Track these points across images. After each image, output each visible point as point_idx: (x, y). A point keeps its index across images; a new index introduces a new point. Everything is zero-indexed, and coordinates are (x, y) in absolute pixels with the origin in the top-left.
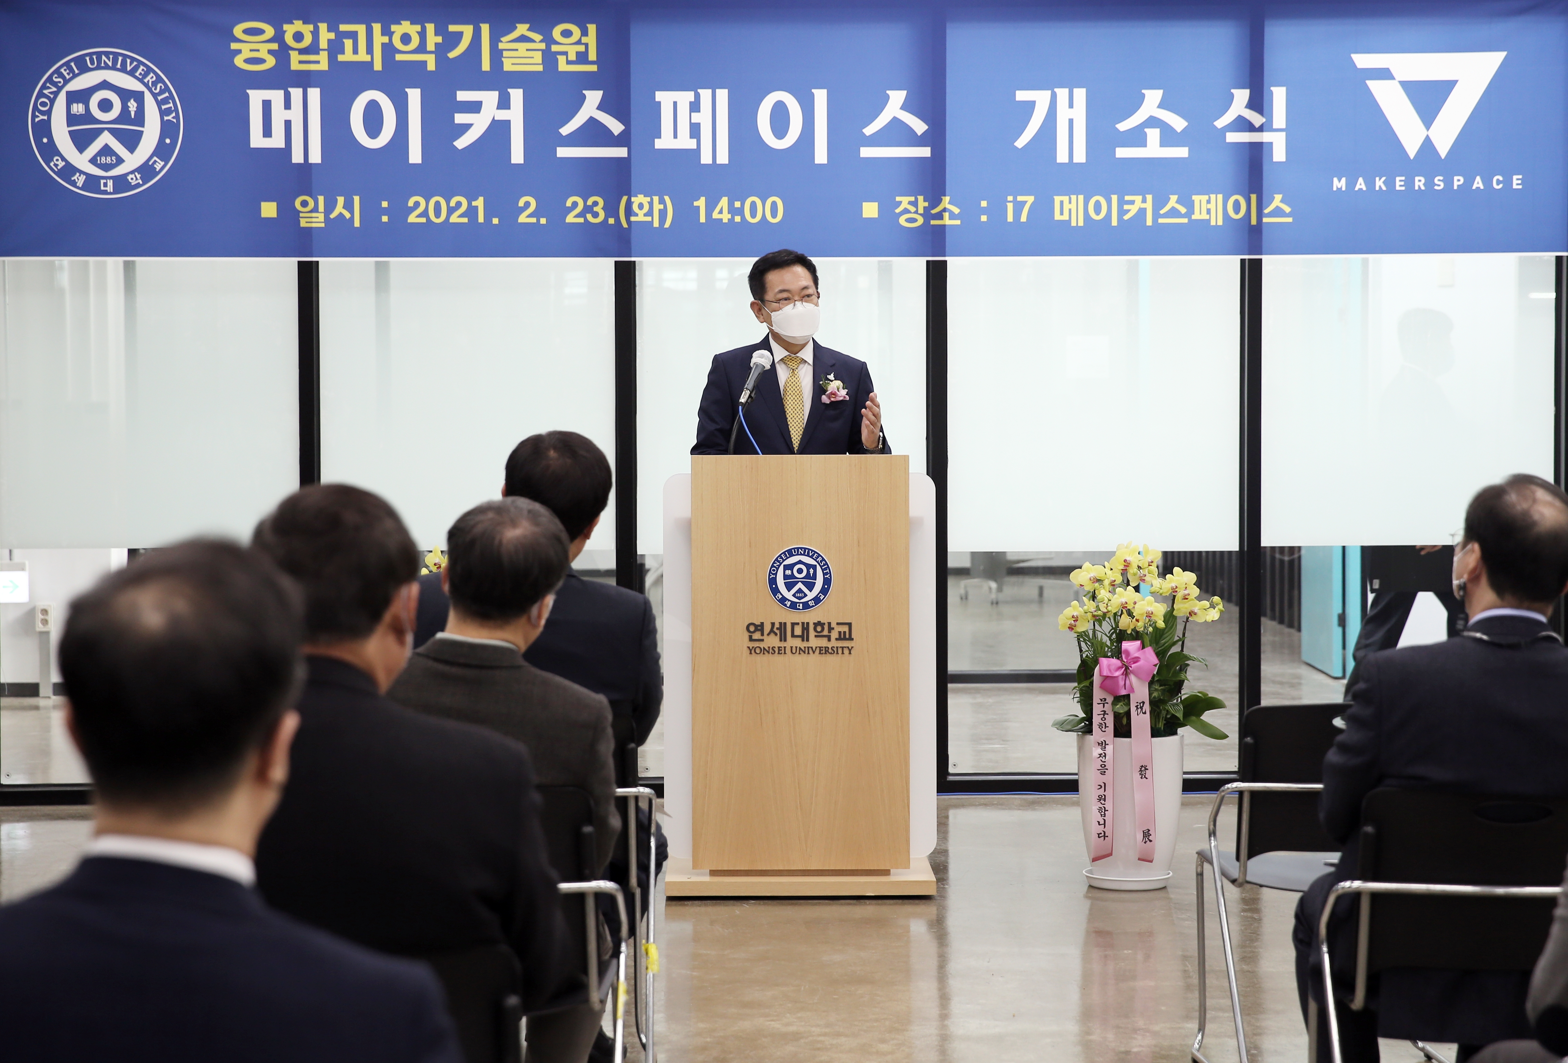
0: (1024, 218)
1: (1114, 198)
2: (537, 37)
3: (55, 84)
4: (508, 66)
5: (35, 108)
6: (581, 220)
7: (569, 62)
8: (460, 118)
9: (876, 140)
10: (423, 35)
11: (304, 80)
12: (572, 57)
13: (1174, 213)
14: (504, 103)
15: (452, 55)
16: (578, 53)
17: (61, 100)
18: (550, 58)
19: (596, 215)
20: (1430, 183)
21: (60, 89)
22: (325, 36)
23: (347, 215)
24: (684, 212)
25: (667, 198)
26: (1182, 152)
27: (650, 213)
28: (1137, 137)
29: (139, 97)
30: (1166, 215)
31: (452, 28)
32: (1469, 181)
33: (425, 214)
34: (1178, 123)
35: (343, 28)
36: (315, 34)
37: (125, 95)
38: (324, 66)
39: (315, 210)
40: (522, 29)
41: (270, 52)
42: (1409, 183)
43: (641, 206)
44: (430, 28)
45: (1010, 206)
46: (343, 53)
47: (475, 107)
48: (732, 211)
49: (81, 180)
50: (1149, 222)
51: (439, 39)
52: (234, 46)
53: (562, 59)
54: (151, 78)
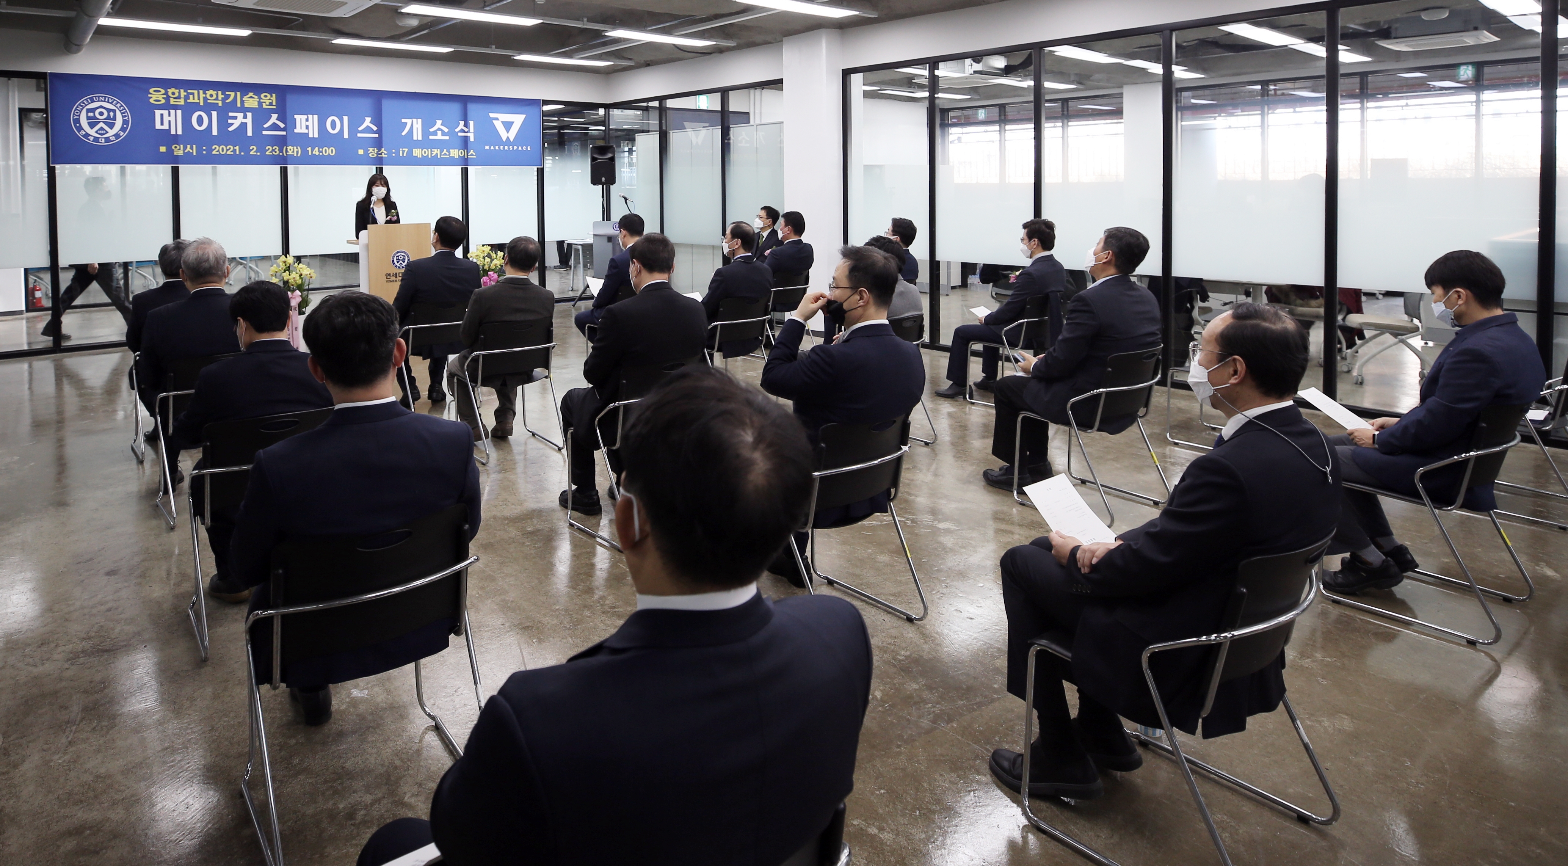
0: (405, 155)
1: (429, 150)
2: (256, 97)
3: (82, 106)
4: (246, 105)
5: (74, 114)
6: (271, 154)
7: (267, 105)
8: (230, 121)
9: (362, 132)
10: (217, 95)
11: (175, 107)
12: (268, 104)
13: (445, 154)
14: (245, 117)
15: (227, 101)
16: (270, 103)
17: (84, 112)
18: (260, 104)
19: (276, 152)
20: (509, 148)
21: (84, 108)
22: (183, 94)
23: (191, 151)
24: (305, 152)
25: (299, 148)
26: (447, 138)
27: (293, 152)
28: (435, 133)
29: (114, 111)
30: (444, 155)
31: (227, 93)
32: (518, 148)
33: (218, 151)
34: (446, 130)
35: (189, 91)
36: (179, 93)
37: (109, 110)
38: (182, 103)
39: (180, 149)
40: (251, 94)
41: (163, 98)
42: (504, 148)
43: (290, 150)
44: (220, 93)
45: (401, 152)
46: (189, 99)
47: (235, 118)
48: (319, 151)
49: (92, 139)
50: (439, 157)
51: (223, 96)
52: (150, 96)
53: (264, 104)
54: (118, 105)
